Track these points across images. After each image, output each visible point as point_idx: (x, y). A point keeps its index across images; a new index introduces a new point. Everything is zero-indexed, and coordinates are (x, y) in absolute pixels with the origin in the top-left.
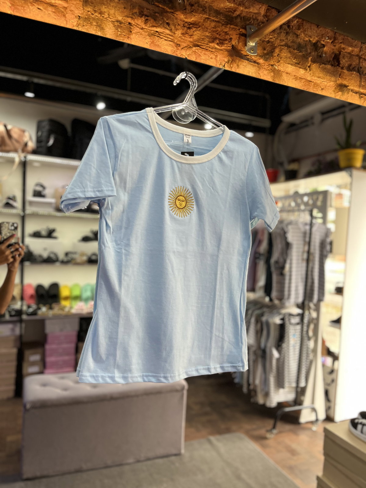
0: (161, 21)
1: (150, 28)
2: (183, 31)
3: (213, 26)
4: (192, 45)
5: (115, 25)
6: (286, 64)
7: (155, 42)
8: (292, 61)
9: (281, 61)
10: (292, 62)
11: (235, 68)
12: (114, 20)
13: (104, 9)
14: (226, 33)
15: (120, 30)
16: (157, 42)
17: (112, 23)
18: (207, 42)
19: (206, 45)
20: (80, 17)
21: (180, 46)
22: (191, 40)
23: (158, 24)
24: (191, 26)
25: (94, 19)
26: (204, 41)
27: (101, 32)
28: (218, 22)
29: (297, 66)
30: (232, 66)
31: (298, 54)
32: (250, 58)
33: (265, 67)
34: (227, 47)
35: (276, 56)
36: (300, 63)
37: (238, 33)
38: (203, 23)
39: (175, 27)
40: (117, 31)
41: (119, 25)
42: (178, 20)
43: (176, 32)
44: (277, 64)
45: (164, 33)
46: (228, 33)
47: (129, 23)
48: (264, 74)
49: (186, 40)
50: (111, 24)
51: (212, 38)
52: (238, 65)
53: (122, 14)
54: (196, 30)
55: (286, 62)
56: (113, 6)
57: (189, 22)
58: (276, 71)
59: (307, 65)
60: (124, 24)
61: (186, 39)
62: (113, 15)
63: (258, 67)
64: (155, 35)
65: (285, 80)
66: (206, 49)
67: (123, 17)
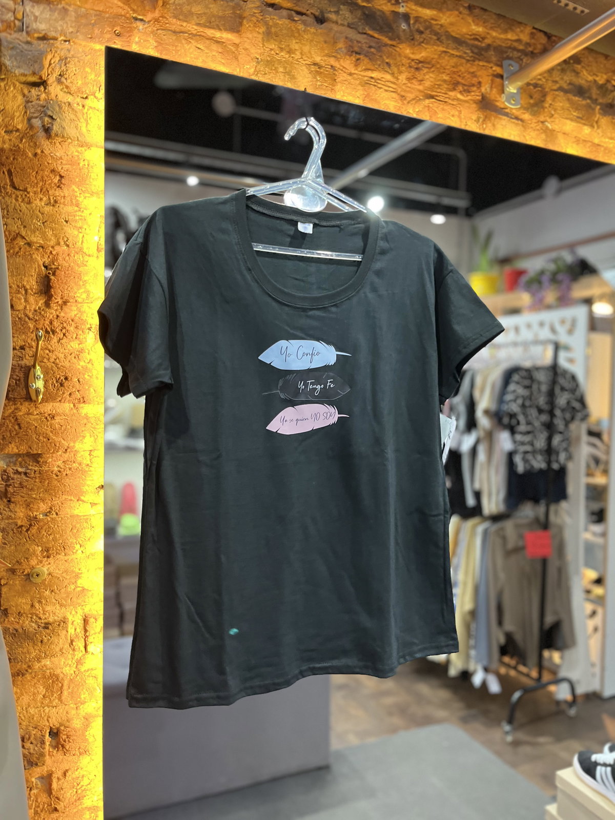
0: (380, 61)
1: (362, 73)
2: (410, 74)
3: (453, 64)
4: (423, 96)
5: (312, 71)
6: (563, 120)
7: (371, 94)
8: (572, 114)
9: (556, 116)
10: (572, 116)
11: (490, 129)
12: (310, 63)
13: (294, 45)
14: (474, 75)
15: (319, 79)
16: (374, 95)
17: (307, 68)
18: (445, 89)
19: (443, 95)
20: (258, 59)
21: (405, 99)
22: (421, 88)
23: (376, 66)
24: (420, 65)
25: (280, 62)
26: (441, 89)
27: (291, 83)
28: (460, 57)
29: (580, 123)
30: (484, 126)
31: (580, 102)
32: (509, 112)
33: (532, 125)
34: (474, 97)
35: (548, 107)
36: (583, 116)
37: (489, 74)
38: (438, 60)
39: (399, 69)
40: (315, 80)
41: (318, 71)
42: (403, 58)
43: (399, 77)
44: (549, 120)
45: (383, 79)
46: (476, 73)
47: (332, 66)
48: (530, 137)
49: (413, 89)
50: (306, 70)
51: (452, 83)
52: (494, 125)
53: (321, 52)
54: (427, 72)
55: (564, 117)
56: (307, 39)
57: (417, 60)
58: (548, 131)
59: (594, 120)
60: (324, 68)
61: (413, 86)
62: (308, 55)
63: (523, 126)
64: (371, 84)
65: (563, 145)
66: (446, 102)
67: (322, 56)
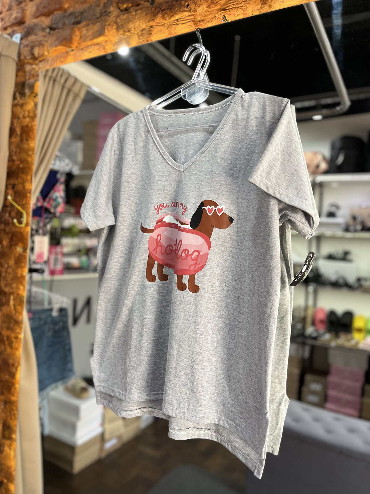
0: (178, 7)
12: (139, 31)
13: (131, 25)
15: (141, 38)
16: (174, 30)
22: (218, 7)
39: (196, 5)
43: (198, 10)
45: (183, 17)
47: (150, 26)
49: (212, 11)
50: (136, 36)
53: (145, 21)
56: (137, 18)
60: (145, 30)
62: (139, 27)
64: (174, 24)
67: (146, 23)
